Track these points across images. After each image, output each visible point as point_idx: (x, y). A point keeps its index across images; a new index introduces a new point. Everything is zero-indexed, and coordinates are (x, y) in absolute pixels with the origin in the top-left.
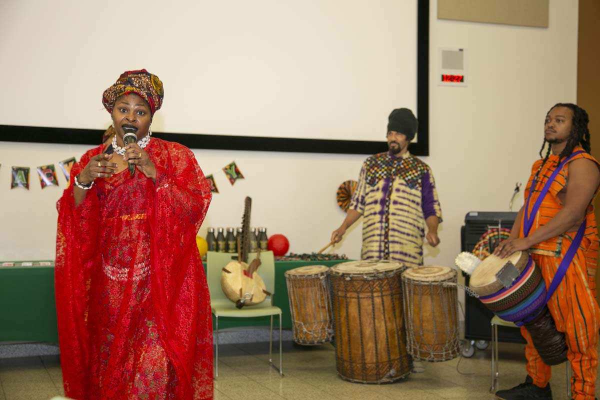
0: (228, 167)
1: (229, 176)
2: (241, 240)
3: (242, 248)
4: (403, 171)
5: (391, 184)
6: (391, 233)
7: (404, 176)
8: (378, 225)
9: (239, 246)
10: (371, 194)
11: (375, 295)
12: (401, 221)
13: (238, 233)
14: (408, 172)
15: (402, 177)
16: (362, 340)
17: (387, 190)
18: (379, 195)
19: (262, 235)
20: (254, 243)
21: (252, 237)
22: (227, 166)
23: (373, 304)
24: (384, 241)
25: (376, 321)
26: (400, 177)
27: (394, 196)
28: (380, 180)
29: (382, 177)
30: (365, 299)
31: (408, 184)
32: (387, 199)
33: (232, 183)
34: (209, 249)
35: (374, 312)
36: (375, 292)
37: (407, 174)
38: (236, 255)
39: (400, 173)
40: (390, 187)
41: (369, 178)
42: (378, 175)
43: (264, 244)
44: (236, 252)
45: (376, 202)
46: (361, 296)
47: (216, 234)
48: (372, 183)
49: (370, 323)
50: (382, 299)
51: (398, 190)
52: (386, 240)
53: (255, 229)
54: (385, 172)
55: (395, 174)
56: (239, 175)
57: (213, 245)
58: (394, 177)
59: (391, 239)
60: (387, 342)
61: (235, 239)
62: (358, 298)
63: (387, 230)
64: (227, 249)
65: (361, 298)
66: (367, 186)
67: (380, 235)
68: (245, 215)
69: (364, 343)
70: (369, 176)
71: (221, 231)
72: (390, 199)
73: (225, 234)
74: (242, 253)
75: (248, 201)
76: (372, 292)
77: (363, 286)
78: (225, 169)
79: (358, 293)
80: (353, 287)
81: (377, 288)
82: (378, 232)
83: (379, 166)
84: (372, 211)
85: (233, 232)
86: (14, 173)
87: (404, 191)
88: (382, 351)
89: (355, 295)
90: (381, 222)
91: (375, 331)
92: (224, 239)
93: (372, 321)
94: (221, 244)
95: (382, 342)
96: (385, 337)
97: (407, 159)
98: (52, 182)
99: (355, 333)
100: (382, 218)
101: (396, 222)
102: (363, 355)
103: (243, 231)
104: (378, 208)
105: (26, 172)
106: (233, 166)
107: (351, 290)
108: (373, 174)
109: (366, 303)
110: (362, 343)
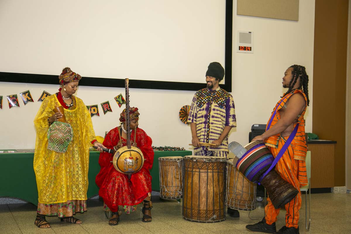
4: (217, 98)
5: (210, 106)
6: (210, 134)
7: (217, 101)
8: (203, 130)
10: (200, 112)
11: (209, 171)
12: (216, 127)
14: (219, 99)
15: (216, 102)
16: (199, 196)
17: (208, 109)
18: (204, 113)
23: (207, 176)
24: (206, 139)
25: (208, 186)
26: (214, 102)
27: (212, 113)
28: (204, 104)
29: (205, 102)
30: (203, 173)
31: (220, 106)
32: (208, 115)
35: (207, 181)
36: (209, 169)
37: (219, 100)
39: (215, 100)
40: (210, 108)
41: (199, 103)
42: (203, 101)
45: (202, 117)
46: (201, 171)
48: (200, 106)
49: (205, 187)
50: (213, 174)
51: (214, 110)
52: (207, 138)
54: (207, 100)
55: (212, 100)
58: (212, 102)
59: (210, 137)
60: (214, 199)
62: (199, 172)
63: (208, 132)
65: (201, 172)
66: (198, 107)
67: (204, 135)
69: (200, 198)
70: (198, 102)
72: (210, 115)
76: (208, 169)
77: (203, 165)
79: (200, 169)
80: (197, 165)
81: (210, 167)
82: (203, 133)
83: (203, 96)
84: (201, 122)
87: (217, 110)
88: (210, 204)
89: (198, 170)
90: (205, 128)
91: (207, 192)
93: (206, 186)
95: (210, 198)
96: (213, 196)
97: (218, 91)
99: (196, 192)
100: (206, 126)
101: (213, 128)
102: (199, 205)
104: (204, 120)
107: (196, 167)
108: (200, 101)
109: (203, 175)
110: (199, 198)
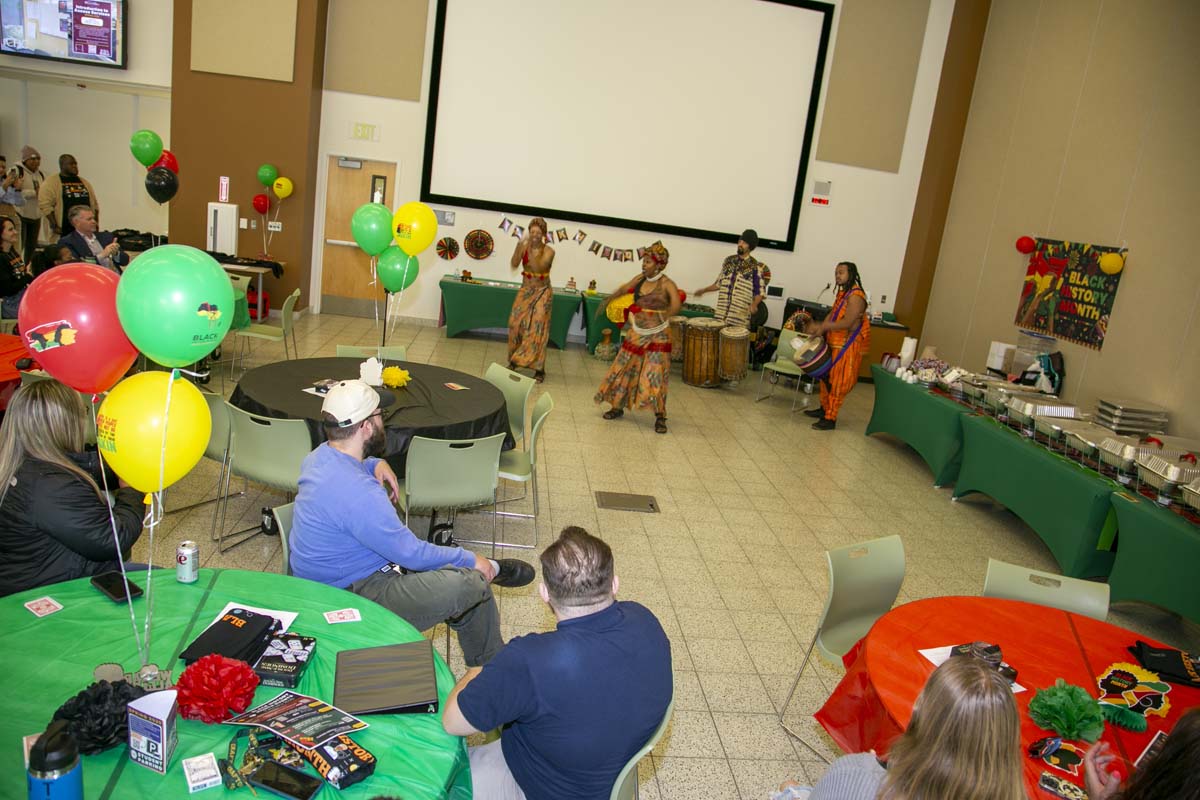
4: (743, 268)
7: (744, 271)
17: (733, 280)
18: (729, 282)
24: (724, 316)
25: (703, 353)
26: (741, 272)
27: (736, 284)
29: (731, 271)
32: (732, 285)
35: (702, 348)
39: (741, 270)
40: (735, 277)
41: (726, 270)
42: (730, 269)
45: (727, 286)
49: (699, 354)
50: (707, 342)
51: (739, 280)
54: (733, 268)
55: (739, 270)
58: (737, 272)
60: (707, 366)
63: (730, 304)
66: (724, 275)
67: (726, 307)
72: (734, 285)
82: (725, 305)
83: (731, 264)
88: (704, 370)
91: (701, 359)
95: (704, 365)
96: (707, 363)
100: (729, 297)
102: (693, 371)
108: (728, 268)
110: (694, 364)
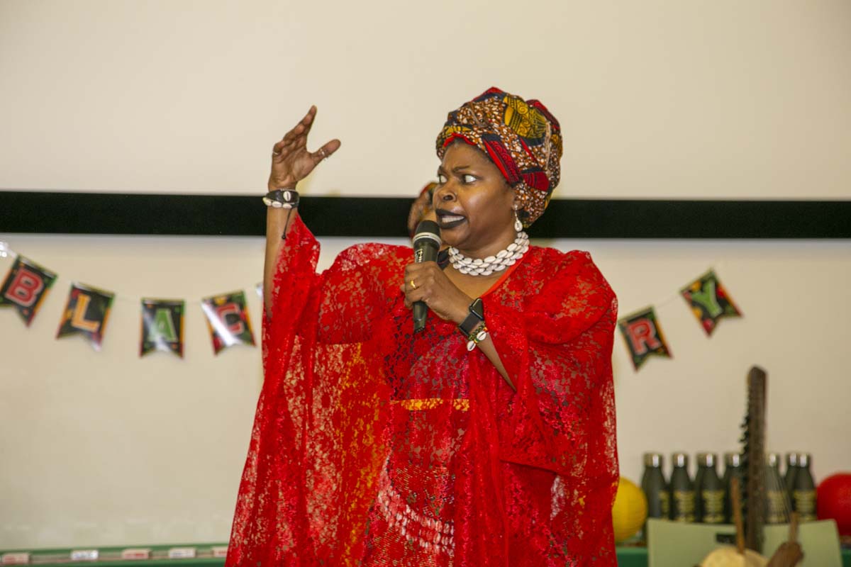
0: (695, 287)
1: (699, 311)
2: (741, 487)
3: (745, 511)
9: (737, 506)
13: (729, 467)
19: (798, 474)
20: (775, 498)
21: (772, 480)
22: (695, 283)
33: (709, 330)
34: (651, 513)
38: (729, 530)
43: (805, 499)
44: (727, 521)
47: (668, 471)
53: (778, 458)
56: (727, 307)
57: (661, 502)
61: (723, 485)
64: (699, 514)
68: (748, 419)
71: (681, 461)
73: (693, 470)
74: (745, 526)
75: (758, 379)
78: (688, 293)
85: (714, 467)
86: (147, 316)
92: (690, 486)
94: (684, 499)
98: (240, 336)
103: (745, 465)
105: (176, 311)
106: (709, 281)
